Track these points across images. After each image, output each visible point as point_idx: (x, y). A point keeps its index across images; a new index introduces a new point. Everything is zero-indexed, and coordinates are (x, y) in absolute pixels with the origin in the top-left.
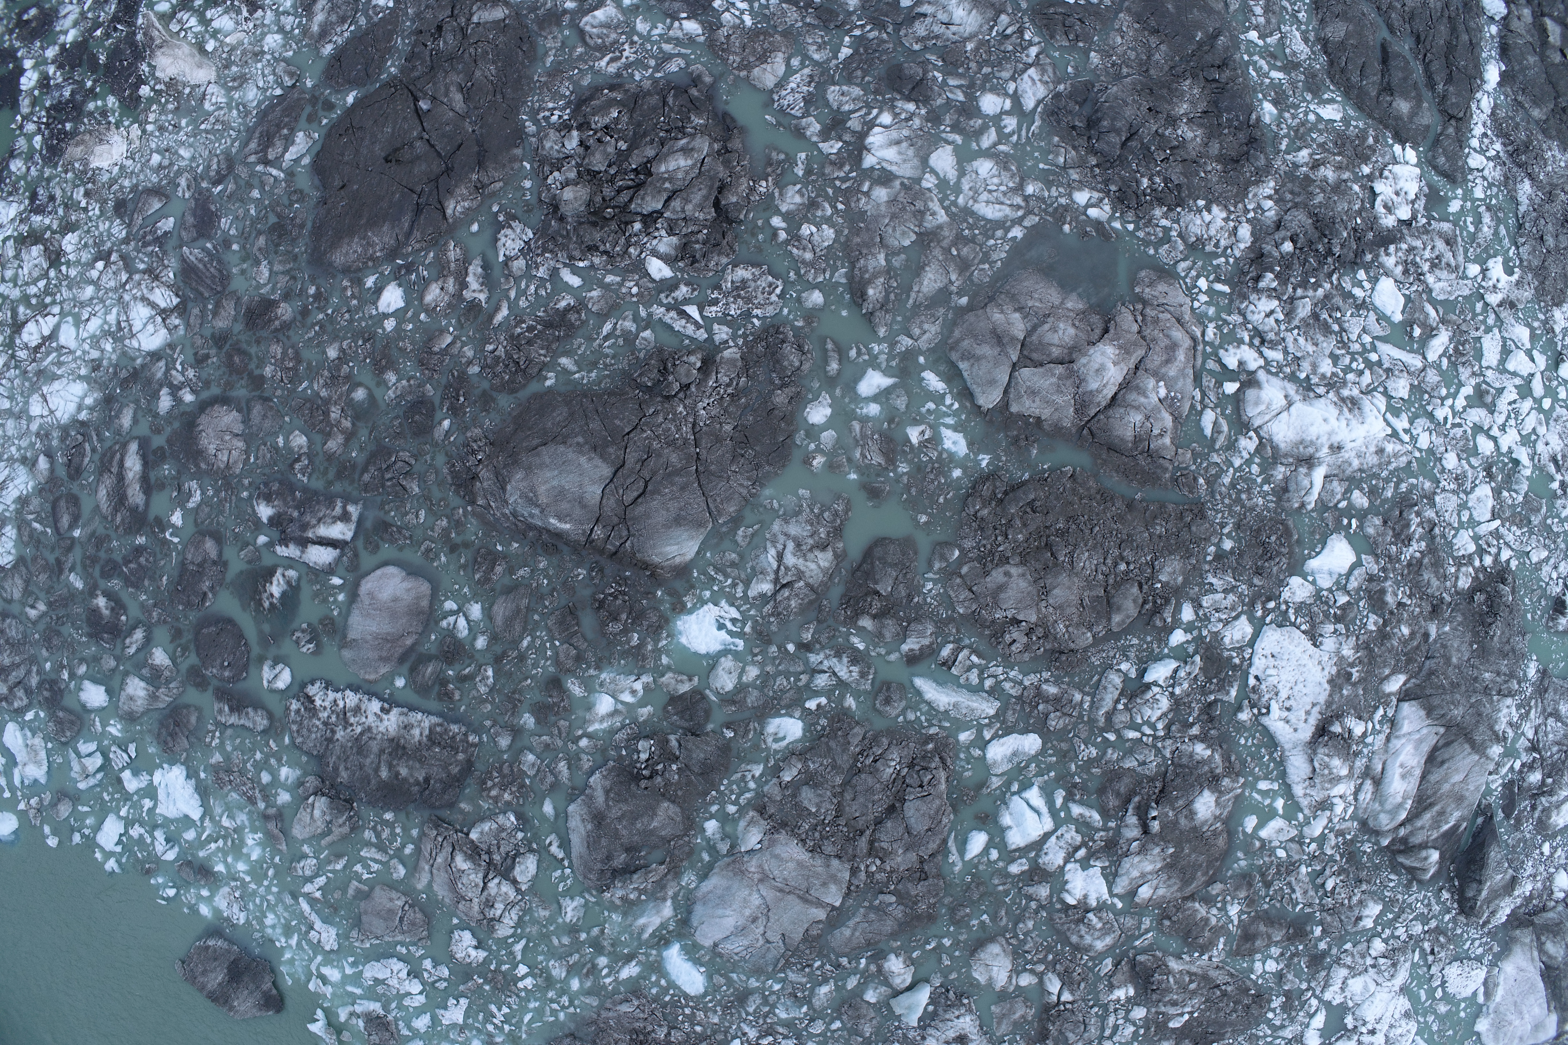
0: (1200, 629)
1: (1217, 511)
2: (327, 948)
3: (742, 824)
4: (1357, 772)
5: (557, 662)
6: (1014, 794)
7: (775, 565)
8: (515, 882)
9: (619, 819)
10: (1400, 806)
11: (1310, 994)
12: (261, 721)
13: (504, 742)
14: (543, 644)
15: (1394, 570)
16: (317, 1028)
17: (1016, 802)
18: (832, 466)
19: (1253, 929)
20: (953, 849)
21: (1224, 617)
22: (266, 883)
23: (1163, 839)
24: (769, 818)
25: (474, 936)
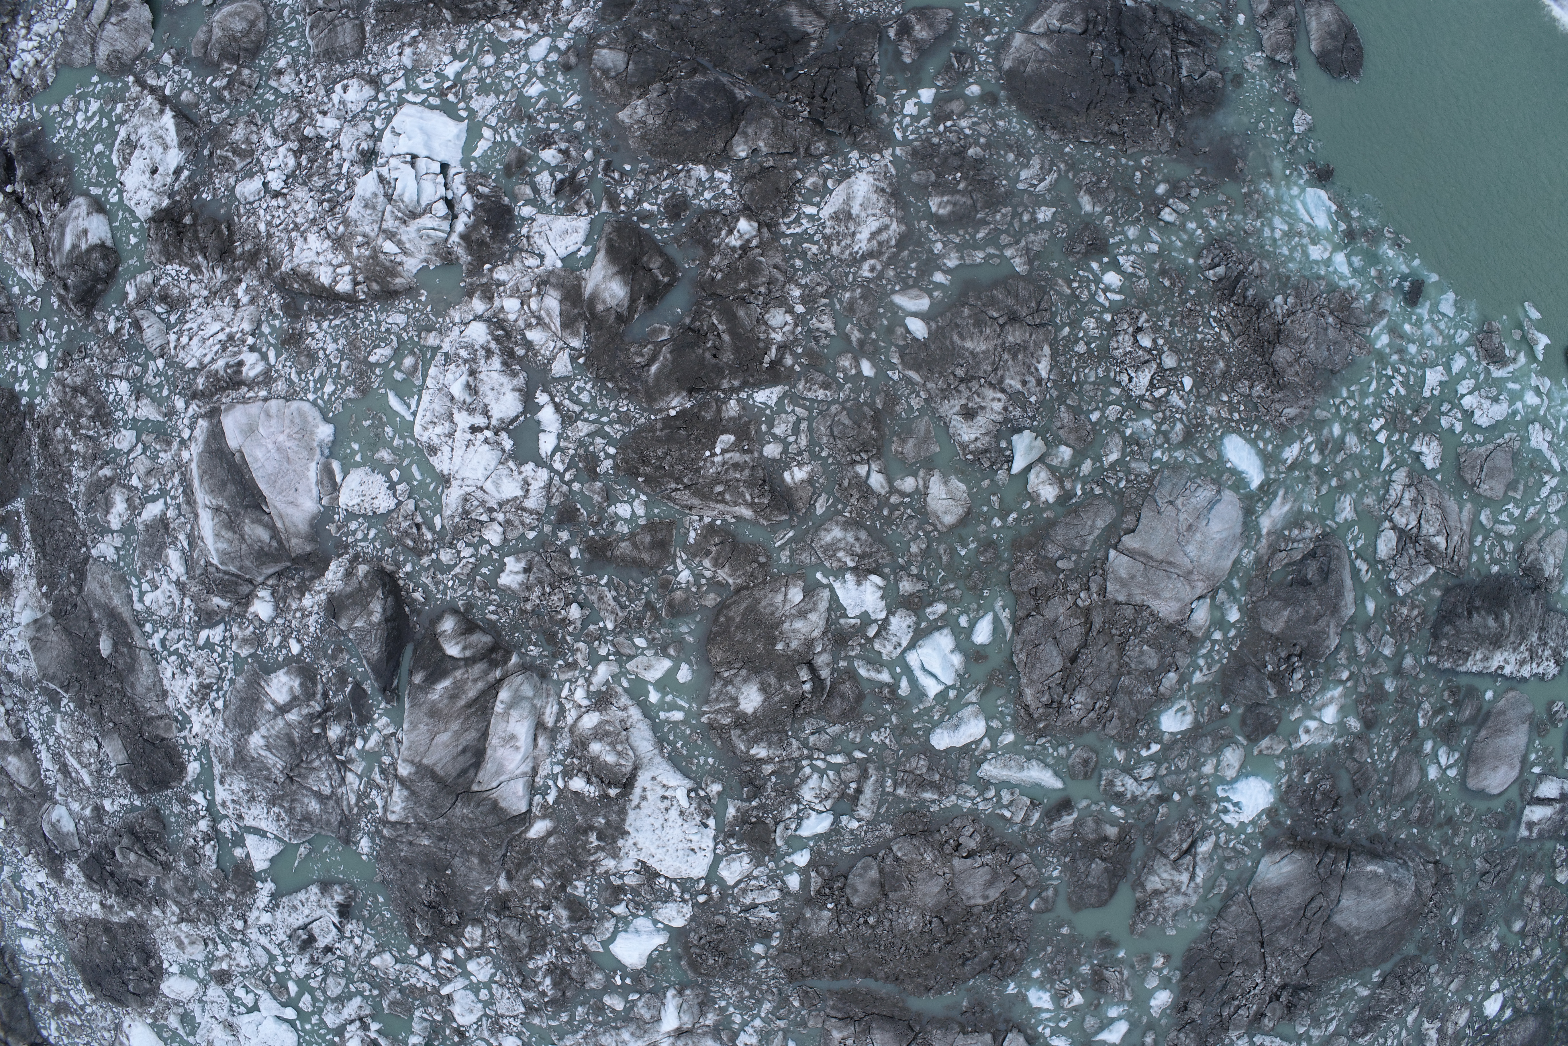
0: (778, 868)
1: (774, 977)
3: (1208, 623)
4: (566, 733)
5: (1369, 744)
6: (952, 687)
7: (1198, 870)
8: (1394, 528)
9: (1318, 617)
10: (511, 705)
11: (567, 477)
13: (1409, 661)
14: (1380, 756)
15: (562, 940)
16: (1542, 341)
17: (949, 679)
18: (1147, 959)
19: (657, 556)
20: (1006, 623)
21: (753, 882)
23: (790, 658)
24: (1183, 633)
25: (1423, 465)
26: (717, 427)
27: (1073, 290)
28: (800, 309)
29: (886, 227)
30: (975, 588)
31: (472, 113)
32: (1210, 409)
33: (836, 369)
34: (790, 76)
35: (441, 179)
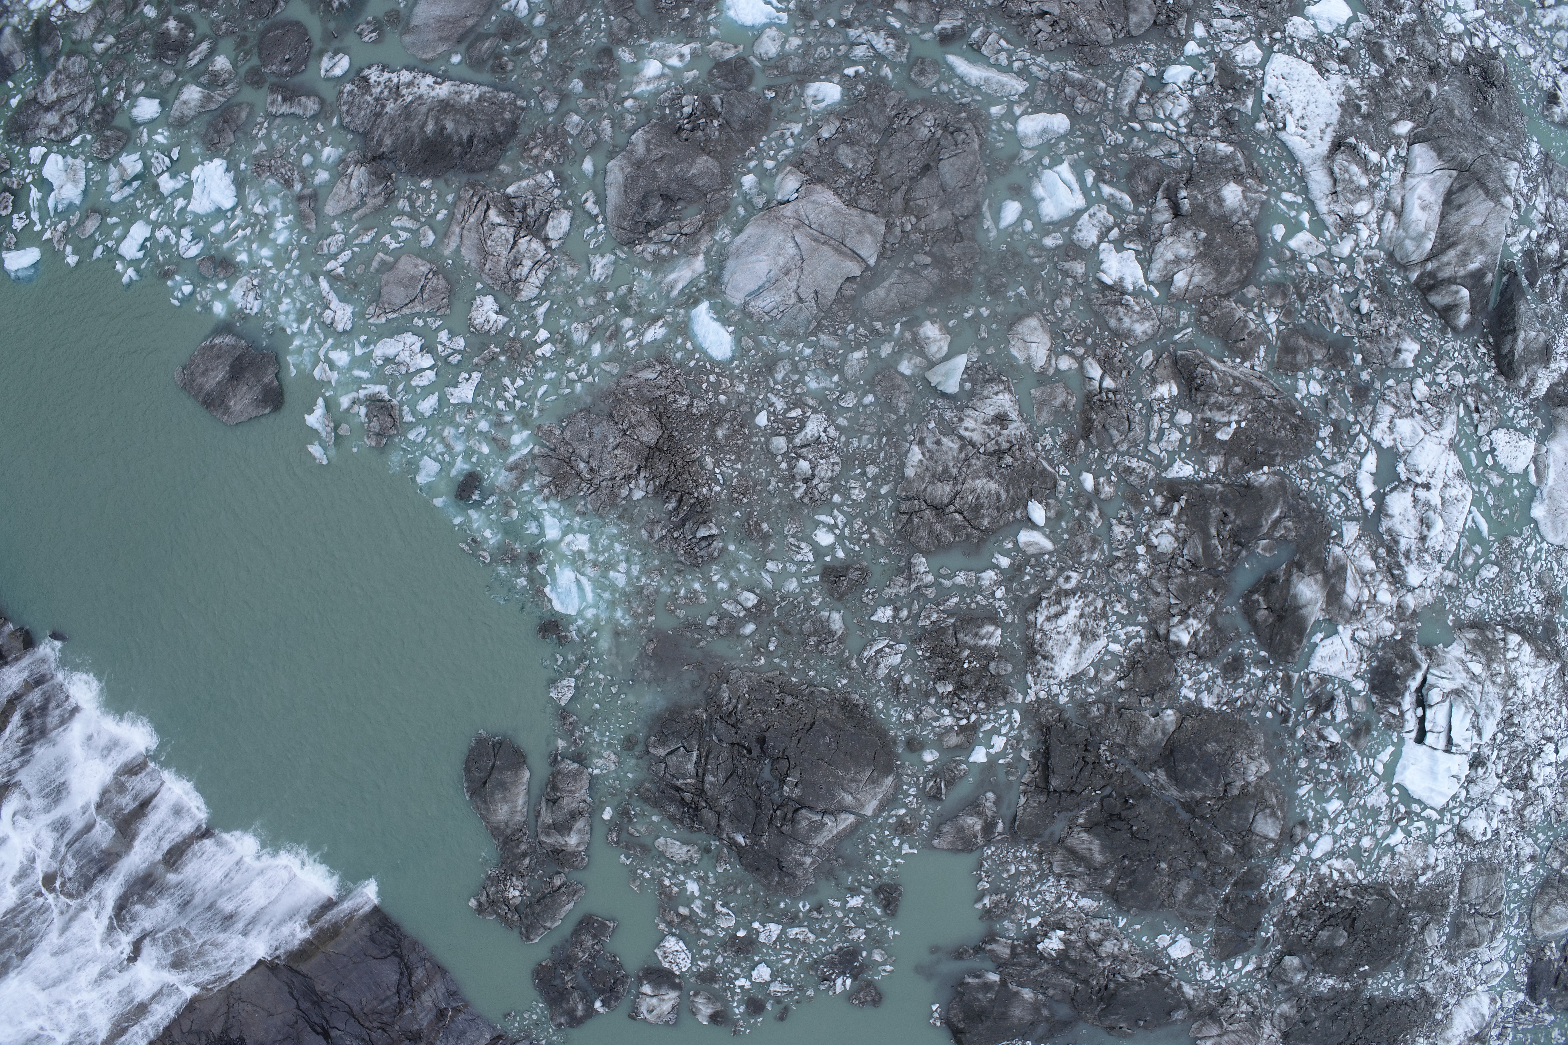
0: (1212, 46)
2: (340, 328)
3: (779, 178)
4: (1378, 204)
5: (610, 34)
6: (1045, 167)
8: (546, 240)
9: (659, 161)
10: (1423, 236)
11: (1358, 427)
12: (311, 105)
13: (551, 105)
15: (1389, 31)
16: (315, 419)
17: (1049, 175)
19: (1292, 341)
20: (988, 215)
21: (1233, 39)
22: (287, 266)
23: (1195, 223)
24: (806, 173)
25: (496, 300)
26: (1230, 448)
27: (869, 531)
28: (1141, 549)
29: (1048, 619)
30: (1015, 254)
31: (1388, 791)
32: (742, 389)
33: (1116, 485)
34: (1108, 791)
35: (1428, 726)
